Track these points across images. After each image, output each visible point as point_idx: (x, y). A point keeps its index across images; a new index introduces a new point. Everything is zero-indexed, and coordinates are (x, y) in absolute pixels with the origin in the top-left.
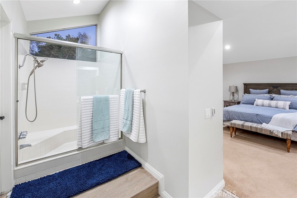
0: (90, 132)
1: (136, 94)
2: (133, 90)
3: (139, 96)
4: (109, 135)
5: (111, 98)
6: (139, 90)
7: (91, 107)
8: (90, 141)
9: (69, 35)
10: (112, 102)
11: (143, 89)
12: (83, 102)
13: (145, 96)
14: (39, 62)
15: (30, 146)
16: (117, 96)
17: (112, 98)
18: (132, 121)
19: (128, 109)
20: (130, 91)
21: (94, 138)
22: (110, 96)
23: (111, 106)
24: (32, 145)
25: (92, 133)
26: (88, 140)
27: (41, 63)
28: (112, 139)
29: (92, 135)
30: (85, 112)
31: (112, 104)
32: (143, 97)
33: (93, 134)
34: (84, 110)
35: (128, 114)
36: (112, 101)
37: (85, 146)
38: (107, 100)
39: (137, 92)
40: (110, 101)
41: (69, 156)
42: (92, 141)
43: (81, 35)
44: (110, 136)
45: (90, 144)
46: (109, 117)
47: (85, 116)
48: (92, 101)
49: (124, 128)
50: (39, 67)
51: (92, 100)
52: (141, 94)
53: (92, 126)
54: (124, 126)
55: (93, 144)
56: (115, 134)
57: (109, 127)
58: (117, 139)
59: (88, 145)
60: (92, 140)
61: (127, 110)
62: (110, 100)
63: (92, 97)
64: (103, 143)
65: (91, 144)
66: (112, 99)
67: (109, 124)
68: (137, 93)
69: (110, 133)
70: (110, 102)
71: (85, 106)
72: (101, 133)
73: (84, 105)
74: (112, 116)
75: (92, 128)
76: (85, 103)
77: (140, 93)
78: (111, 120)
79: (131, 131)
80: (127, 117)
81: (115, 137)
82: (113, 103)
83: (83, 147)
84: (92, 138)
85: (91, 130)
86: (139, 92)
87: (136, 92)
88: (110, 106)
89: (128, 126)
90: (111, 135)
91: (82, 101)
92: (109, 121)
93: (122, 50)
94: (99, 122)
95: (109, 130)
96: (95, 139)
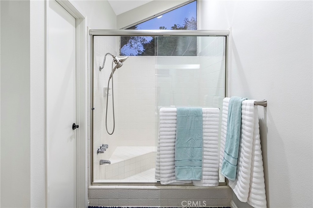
0: (172, 163)
1: (245, 109)
2: (241, 100)
3: (252, 113)
4: (199, 174)
5: (205, 113)
6: (252, 102)
7: (174, 124)
8: (171, 176)
9: (175, 25)
10: (207, 119)
11: (260, 100)
12: (162, 116)
13: (265, 114)
14: (118, 61)
15: (109, 163)
16: (216, 109)
17: (207, 113)
18: (238, 160)
19: (233, 136)
20: (237, 103)
21: (176, 174)
22: (204, 109)
23: (206, 126)
24: (111, 163)
25: (174, 164)
26: (167, 173)
27: (120, 63)
28: (206, 181)
29: (174, 168)
30: (165, 131)
31: (207, 123)
32: (262, 117)
33: (176, 167)
34: (163, 127)
35: (232, 144)
36: (206, 117)
37: (164, 182)
38: (198, 115)
39: (248, 104)
40: (204, 117)
41: (144, 189)
42: (174, 178)
43: (188, 21)
44: (201, 176)
45: (171, 180)
46: (202, 143)
47: (164, 137)
48: (174, 116)
49: (225, 169)
50: (118, 68)
51: (175, 114)
52: (256, 109)
53: (174, 153)
54: (224, 166)
55: (175, 181)
56: (212, 175)
57: (201, 160)
58: (216, 184)
59: (168, 181)
60: (174, 176)
61: (231, 137)
62: (204, 115)
63: (175, 109)
64: (191, 184)
65: (173, 181)
66: (208, 115)
67: (202, 155)
68: (248, 107)
69: (202, 171)
70: (204, 119)
71: (166, 121)
72: (187, 167)
73: (163, 120)
74: (207, 144)
75: (174, 157)
76: (164, 118)
77: (252, 107)
78: (205, 149)
79: (237, 178)
80: (230, 151)
81: (212, 179)
82: (208, 121)
83: (162, 183)
84: (174, 172)
85: (172, 159)
86: (250, 105)
87: (246, 105)
88: (204, 126)
89: (230, 166)
90: (205, 175)
91: (161, 114)
92: (202, 151)
93: (228, 29)
94: (185, 149)
95: (201, 166)
96: (178, 174)
